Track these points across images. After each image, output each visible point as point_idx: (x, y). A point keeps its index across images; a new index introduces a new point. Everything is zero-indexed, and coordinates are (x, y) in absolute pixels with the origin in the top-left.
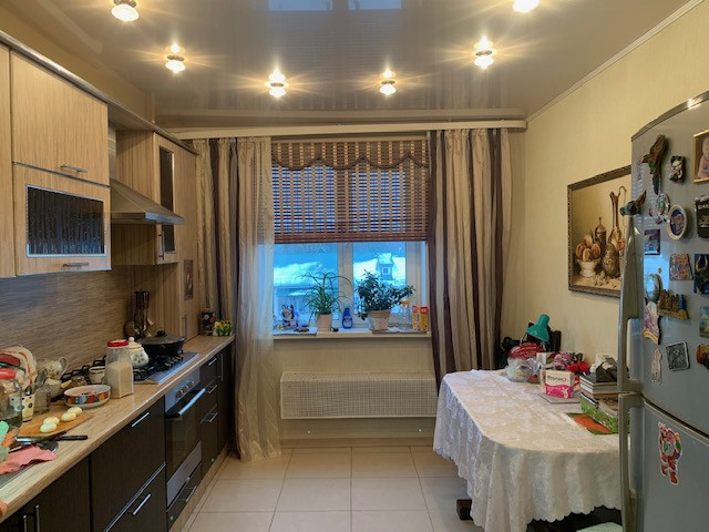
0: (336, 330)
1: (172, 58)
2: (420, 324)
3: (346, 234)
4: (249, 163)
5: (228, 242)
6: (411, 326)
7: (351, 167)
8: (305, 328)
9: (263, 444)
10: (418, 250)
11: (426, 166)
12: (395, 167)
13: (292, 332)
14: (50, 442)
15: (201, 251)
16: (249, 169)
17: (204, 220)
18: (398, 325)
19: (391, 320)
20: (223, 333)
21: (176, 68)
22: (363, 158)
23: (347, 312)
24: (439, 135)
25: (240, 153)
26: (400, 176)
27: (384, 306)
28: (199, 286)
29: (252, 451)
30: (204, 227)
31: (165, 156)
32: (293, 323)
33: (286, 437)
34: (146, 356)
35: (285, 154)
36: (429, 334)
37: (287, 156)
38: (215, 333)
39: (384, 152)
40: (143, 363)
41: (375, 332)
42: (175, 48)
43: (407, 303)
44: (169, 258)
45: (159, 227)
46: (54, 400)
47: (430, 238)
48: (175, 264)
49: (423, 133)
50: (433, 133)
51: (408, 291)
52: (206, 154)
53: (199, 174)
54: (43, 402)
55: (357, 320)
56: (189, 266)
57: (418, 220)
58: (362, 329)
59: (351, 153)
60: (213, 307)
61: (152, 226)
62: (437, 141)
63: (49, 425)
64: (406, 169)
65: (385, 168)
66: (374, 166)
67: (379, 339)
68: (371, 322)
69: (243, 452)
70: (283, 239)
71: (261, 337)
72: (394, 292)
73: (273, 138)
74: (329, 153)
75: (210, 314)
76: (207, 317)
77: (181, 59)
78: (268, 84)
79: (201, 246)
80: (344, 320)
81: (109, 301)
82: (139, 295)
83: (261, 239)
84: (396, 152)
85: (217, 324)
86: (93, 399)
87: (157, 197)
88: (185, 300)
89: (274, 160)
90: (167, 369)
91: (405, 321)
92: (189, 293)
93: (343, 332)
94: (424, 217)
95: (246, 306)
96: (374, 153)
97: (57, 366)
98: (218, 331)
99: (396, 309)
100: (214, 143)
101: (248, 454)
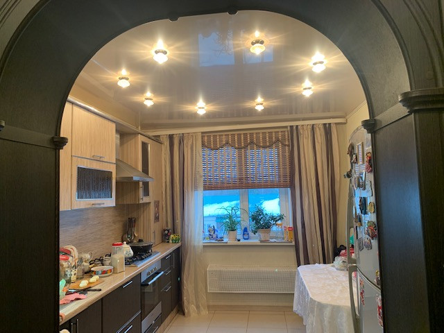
0: (239, 240)
1: (147, 99)
2: (288, 238)
3: (244, 184)
4: (189, 147)
5: (178, 190)
6: (283, 239)
7: (246, 147)
8: (222, 239)
9: (198, 307)
10: (287, 193)
11: (288, 146)
12: (270, 146)
15: (164, 196)
16: (189, 151)
17: (166, 178)
18: (276, 238)
19: (272, 234)
20: (175, 241)
21: (149, 104)
22: (252, 142)
23: (245, 230)
24: (295, 128)
25: (185, 142)
26: (274, 151)
27: (267, 226)
28: (162, 215)
29: (191, 311)
30: (166, 182)
31: (144, 145)
33: (211, 303)
34: (132, 252)
35: (209, 142)
36: (293, 243)
37: (211, 143)
38: (171, 241)
39: (264, 138)
40: (130, 256)
41: (261, 241)
42: (149, 94)
43: (281, 225)
44: (146, 200)
45: (141, 183)
46: (86, 273)
47: (292, 186)
48: (149, 203)
49: (286, 127)
50: (292, 127)
51: (281, 218)
52: (167, 143)
53: (163, 154)
54: (81, 273)
55: (251, 234)
56: (157, 204)
57: (285, 176)
58: (255, 240)
59: (245, 139)
60: (170, 226)
61: (137, 182)
62: (294, 132)
63: (84, 284)
64: (277, 147)
65: (265, 147)
66: (259, 147)
67: (265, 246)
68: (259, 235)
69: (186, 311)
70: (208, 187)
71: (196, 244)
72: (273, 218)
73: (202, 133)
74: (233, 140)
75: (168, 231)
76: (166, 232)
77: (151, 99)
78: (196, 108)
79: (164, 192)
80: (244, 234)
81: (114, 223)
82: (130, 220)
83: (196, 188)
84: (271, 138)
85: (172, 236)
86: (104, 272)
87: (140, 168)
88: (155, 222)
89: (203, 145)
90: (142, 259)
91: (280, 235)
92: (157, 218)
93: (243, 242)
94: (288, 175)
95: (188, 226)
96: (258, 138)
97: (87, 256)
98: (172, 240)
99: (274, 228)
100: (171, 137)
101: (189, 312)
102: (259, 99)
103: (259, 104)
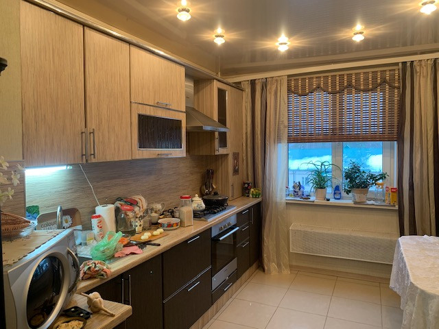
0: (328, 200)
1: (217, 36)
2: (391, 200)
3: (337, 136)
4: (273, 93)
5: (260, 142)
6: (384, 201)
7: (341, 91)
8: (308, 197)
9: (279, 266)
10: (392, 148)
11: (398, 88)
12: (374, 90)
13: (299, 199)
14: (143, 245)
15: (244, 148)
16: (273, 97)
17: (247, 129)
18: (375, 200)
19: (369, 195)
20: (256, 196)
21: (219, 42)
22: (350, 85)
23: (337, 188)
24: (408, 64)
25: (268, 88)
26: (379, 94)
27: (364, 186)
28: (242, 167)
29: (272, 269)
30: (246, 133)
31: (221, 93)
32: (300, 193)
33: (294, 264)
34: (204, 206)
35: (296, 86)
36: (397, 207)
37: (298, 87)
38: (251, 196)
39: (366, 79)
40: (201, 209)
41: (355, 203)
42: (219, 30)
43: (382, 184)
44: (222, 151)
45: (217, 134)
46: (153, 224)
47: (400, 139)
48: (227, 155)
49: (397, 64)
50: (404, 63)
51: (383, 176)
52: (248, 90)
53: (244, 102)
54: (147, 225)
55: (344, 194)
56: (236, 156)
57: (391, 126)
58: (348, 201)
59: (341, 83)
60: (250, 180)
61: (212, 133)
62: (408, 70)
63: (146, 236)
64: (383, 91)
65: (366, 91)
66: (358, 90)
67: (359, 208)
68: (354, 196)
69: (266, 268)
70: (292, 140)
71: (278, 200)
72: (372, 177)
73: (289, 76)
74: (326, 84)
75: (248, 184)
76: (246, 185)
77: (222, 37)
78: (277, 44)
79: (244, 145)
80: (335, 193)
83: (279, 140)
84: (374, 78)
85: (252, 190)
86: (170, 225)
87: (216, 118)
88: (233, 175)
89: (289, 91)
90: (215, 213)
91: (379, 197)
92: (236, 171)
93: (333, 201)
94: (396, 124)
95: (269, 181)
96: (357, 80)
97: (159, 206)
98: (253, 195)
99: (373, 189)
100: (253, 83)
101: (269, 270)
102: (359, 27)
103: (358, 33)
